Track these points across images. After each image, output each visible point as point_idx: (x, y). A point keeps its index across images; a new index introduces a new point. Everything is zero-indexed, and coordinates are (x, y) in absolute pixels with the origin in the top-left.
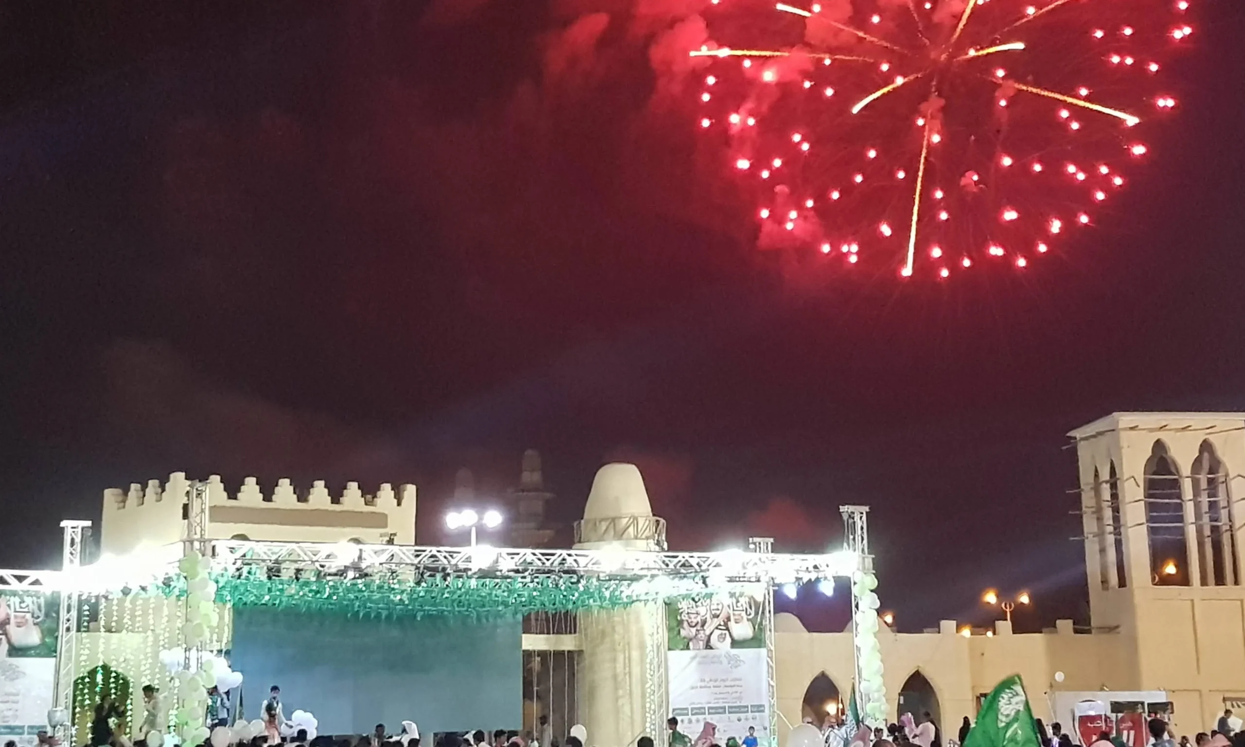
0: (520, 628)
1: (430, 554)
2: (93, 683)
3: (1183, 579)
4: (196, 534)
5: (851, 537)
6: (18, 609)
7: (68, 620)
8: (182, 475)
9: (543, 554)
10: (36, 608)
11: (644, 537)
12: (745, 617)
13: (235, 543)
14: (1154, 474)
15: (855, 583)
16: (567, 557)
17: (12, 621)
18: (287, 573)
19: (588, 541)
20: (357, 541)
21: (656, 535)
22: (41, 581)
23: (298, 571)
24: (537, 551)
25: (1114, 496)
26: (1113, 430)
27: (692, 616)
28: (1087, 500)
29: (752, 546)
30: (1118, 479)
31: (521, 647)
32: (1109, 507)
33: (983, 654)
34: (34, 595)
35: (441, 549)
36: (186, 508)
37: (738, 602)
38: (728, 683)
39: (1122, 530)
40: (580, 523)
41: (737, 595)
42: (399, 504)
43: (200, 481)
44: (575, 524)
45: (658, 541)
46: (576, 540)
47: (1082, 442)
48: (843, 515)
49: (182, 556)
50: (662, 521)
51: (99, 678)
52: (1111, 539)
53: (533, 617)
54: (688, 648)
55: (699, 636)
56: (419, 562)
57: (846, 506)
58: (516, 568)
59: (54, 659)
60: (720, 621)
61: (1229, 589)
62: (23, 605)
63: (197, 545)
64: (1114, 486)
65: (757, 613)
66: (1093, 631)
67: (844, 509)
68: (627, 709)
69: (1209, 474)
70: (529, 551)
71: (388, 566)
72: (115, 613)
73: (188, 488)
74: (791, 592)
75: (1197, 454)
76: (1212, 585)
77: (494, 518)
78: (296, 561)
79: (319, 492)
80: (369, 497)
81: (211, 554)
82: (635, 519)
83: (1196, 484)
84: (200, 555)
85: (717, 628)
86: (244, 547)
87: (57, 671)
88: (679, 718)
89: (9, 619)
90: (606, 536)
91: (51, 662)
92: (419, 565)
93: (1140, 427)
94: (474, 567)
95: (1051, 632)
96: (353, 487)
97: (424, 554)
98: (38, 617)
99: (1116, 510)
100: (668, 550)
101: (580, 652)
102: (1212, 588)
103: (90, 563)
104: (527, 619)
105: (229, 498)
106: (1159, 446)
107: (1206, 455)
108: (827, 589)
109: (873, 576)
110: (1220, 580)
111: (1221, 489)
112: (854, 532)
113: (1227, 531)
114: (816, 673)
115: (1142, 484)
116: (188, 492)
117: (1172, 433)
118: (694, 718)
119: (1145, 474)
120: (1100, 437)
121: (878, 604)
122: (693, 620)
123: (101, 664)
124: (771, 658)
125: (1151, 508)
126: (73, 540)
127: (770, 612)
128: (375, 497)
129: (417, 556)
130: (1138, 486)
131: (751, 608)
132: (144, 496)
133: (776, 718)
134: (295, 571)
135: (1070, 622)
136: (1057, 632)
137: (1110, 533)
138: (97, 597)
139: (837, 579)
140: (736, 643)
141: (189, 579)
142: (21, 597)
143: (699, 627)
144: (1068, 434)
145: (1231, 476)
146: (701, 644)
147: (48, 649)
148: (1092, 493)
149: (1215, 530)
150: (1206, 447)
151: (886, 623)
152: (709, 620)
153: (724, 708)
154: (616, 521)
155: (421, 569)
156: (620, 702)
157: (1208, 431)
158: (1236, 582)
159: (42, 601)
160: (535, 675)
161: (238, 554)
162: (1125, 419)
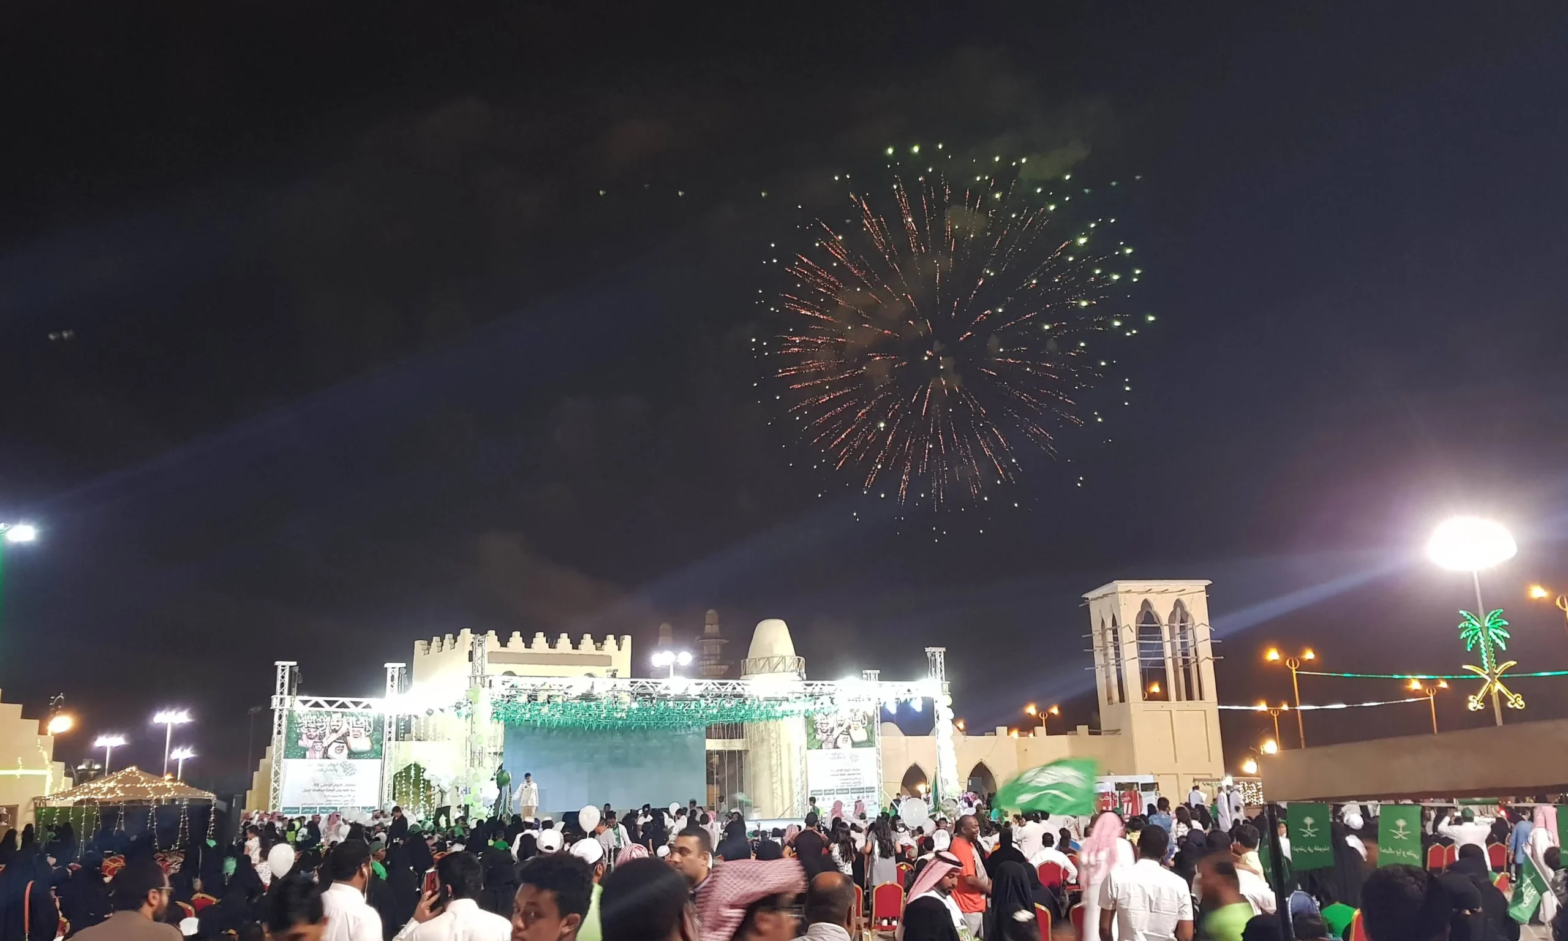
0: (705, 735)
1: (640, 685)
2: (408, 777)
3: (1164, 697)
4: (478, 671)
5: (933, 669)
6: (355, 725)
7: (390, 732)
8: (469, 630)
9: (721, 684)
10: (367, 724)
11: (790, 670)
12: (861, 725)
13: (506, 678)
14: (1142, 623)
15: (936, 702)
16: (737, 686)
17: (351, 734)
18: (542, 697)
19: (752, 674)
20: (590, 675)
21: (798, 669)
22: (371, 705)
23: (549, 697)
24: (716, 682)
25: (1116, 639)
26: (1115, 593)
27: (824, 725)
28: (1097, 641)
29: (865, 676)
30: (1119, 627)
31: (705, 748)
32: (1112, 646)
33: (1026, 750)
34: (366, 715)
35: (649, 680)
36: (471, 653)
37: (855, 715)
38: (850, 772)
39: (1121, 661)
40: (745, 661)
41: (855, 711)
42: (619, 649)
43: (481, 635)
44: (742, 661)
45: (799, 673)
46: (743, 672)
47: (1092, 602)
48: (928, 653)
49: (468, 688)
50: (802, 659)
51: (413, 772)
52: (1113, 669)
53: (713, 727)
54: (821, 747)
55: (829, 739)
56: (634, 690)
57: (930, 648)
58: (701, 693)
59: (380, 760)
60: (844, 728)
61: (1195, 703)
62: (358, 722)
63: (478, 680)
64: (1115, 632)
65: (869, 723)
66: (1102, 733)
67: (927, 650)
68: (779, 791)
69: (1181, 623)
70: (710, 681)
71: (611, 693)
72: (423, 728)
73: (473, 640)
74: (893, 709)
75: (1172, 609)
76: (1184, 700)
77: (686, 658)
78: (547, 690)
79: (564, 641)
80: (599, 644)
81: (488, 686)
82: (784, 658)
83: (1172, 629)
84: (481, 686)
85: (841, 734)
86: (514, 680)
87: (383, 768)
88: (816, 797)
89: (349, 732)
90: (763, 670)
91: (378, 762)
92: (633, 692)
93: (1132, 591)
94: (673, 692)
95: (1073, 734)
96: (587, 637)
97: (636, 685)
98: (369, 731)
99: (1117, 648)
100: (807, 679)
101: (747, 751)
102: (1185, 702)
103: (404, 692)
104: (708, 729)
105: (502, 646)
106: (1146, 603)
107: (1178, 609)
108: (917, 706)
109: (949, 696)
110: (1190, 697)
111: (1190, 633)
112: (935, 667)
113: (1194, 662)
114: (910, 764)
115: (1134, 630)
116: (472, 643)
117: (1155, 594)
118: (827, 797)
119: (1136, 623)
120: (1105, 598)
121: (952, 715)
122: (824, 728)
123: (413, 763)
124: (879, 754)
125: (1141, 646)
126: (393, 676)
127: (877, 722)
128: (603, 644)
129: (632, 686)
130: (1132, 632)
131: (865, 719)
132: (442, 645)
133: (883, 797)
134: (547, 697)
135: (1087, 726)
136: (1076, 734)
137: (1113, 665)
138: (410, 716)
139: (924, 699)
140: (854, 744)
141: (473, 703)
142: (357, 717)
143: (829, 733)
144: (1083, 596)
145: (1196, 624)
146: (831, 745)
147: (376, 752)
148: (1100, 637)
149: (1186, 662)
150: (1178, 604)
151: (958, 728)
152: (835, 728)
153: (848, 789)
154: (771, 660)
155: (635, 695)
156: (775, 786)
157: (1181, 593)
158: (1201, 699)
159: (371, 720)
160: (715, 767)
161: (508, 685)
162: (1122, 585)
